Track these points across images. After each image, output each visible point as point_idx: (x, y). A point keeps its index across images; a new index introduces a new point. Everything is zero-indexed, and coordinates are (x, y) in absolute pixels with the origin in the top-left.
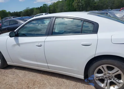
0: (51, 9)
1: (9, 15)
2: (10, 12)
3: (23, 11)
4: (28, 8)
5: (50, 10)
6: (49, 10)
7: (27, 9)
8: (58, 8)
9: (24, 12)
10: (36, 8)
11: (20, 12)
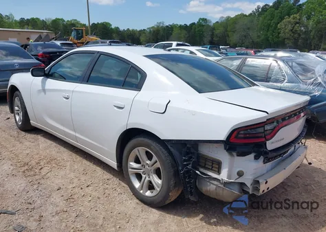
0: (217, 32)
1: (114, 35)
2: (118, 28)
3: (148, 29)
4: (161, 25)
5: (213, 35)
6: (210, 33)
7: (158, 27)
8: (234, 32)
9: (150, 31)
10: (180, 25)
11: (141, 31)
